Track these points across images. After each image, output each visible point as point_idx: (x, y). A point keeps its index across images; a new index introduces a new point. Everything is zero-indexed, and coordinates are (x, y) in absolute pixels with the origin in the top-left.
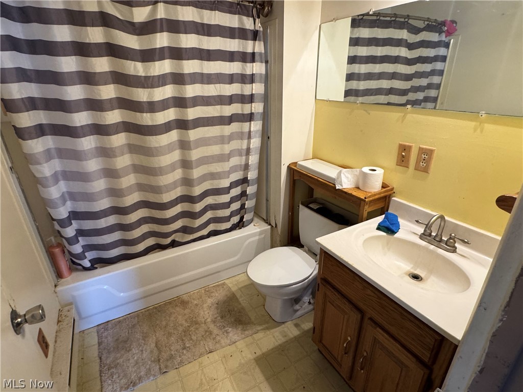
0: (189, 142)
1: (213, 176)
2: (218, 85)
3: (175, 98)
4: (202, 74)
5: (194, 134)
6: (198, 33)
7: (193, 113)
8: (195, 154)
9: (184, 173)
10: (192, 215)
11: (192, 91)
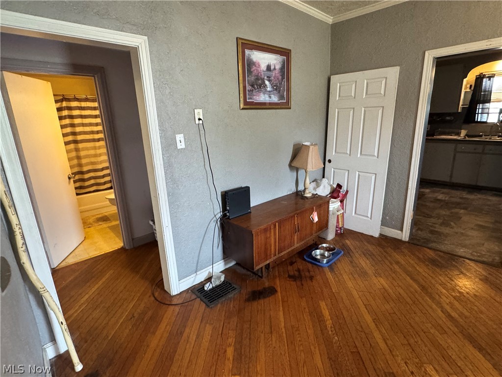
0: (79, 148)
1: (93, 163)
2: (90, 127)
3: (71, 132)
4: (83, 123)
5: (81, 146)
6: (80, 110)
7: (79, 138)
8: (82, 153)
9: (78, 161)
10: (83, 180)
11: (78, 129)
